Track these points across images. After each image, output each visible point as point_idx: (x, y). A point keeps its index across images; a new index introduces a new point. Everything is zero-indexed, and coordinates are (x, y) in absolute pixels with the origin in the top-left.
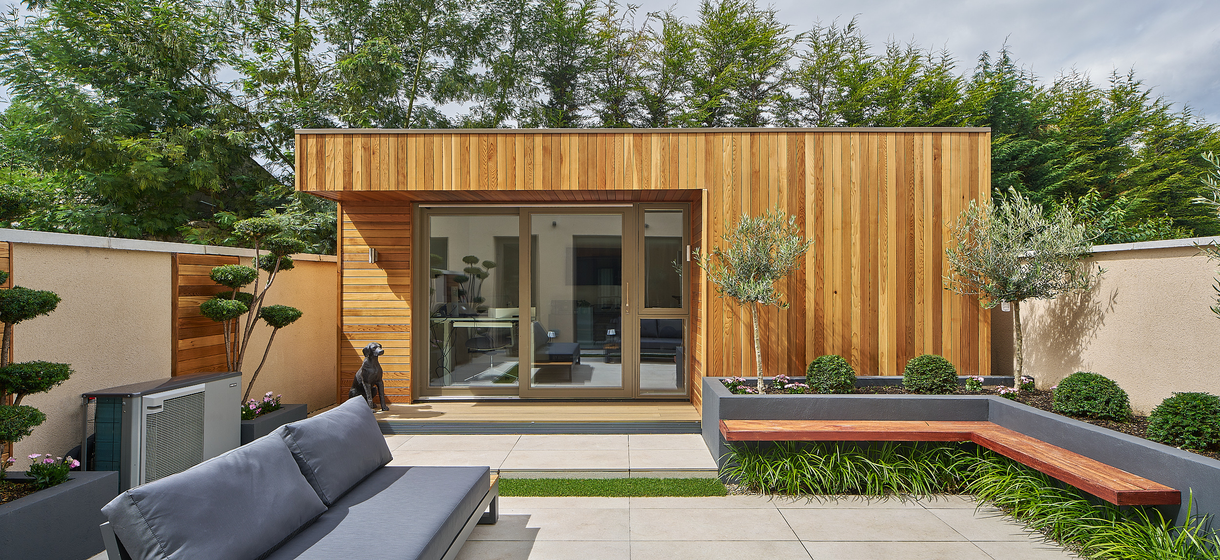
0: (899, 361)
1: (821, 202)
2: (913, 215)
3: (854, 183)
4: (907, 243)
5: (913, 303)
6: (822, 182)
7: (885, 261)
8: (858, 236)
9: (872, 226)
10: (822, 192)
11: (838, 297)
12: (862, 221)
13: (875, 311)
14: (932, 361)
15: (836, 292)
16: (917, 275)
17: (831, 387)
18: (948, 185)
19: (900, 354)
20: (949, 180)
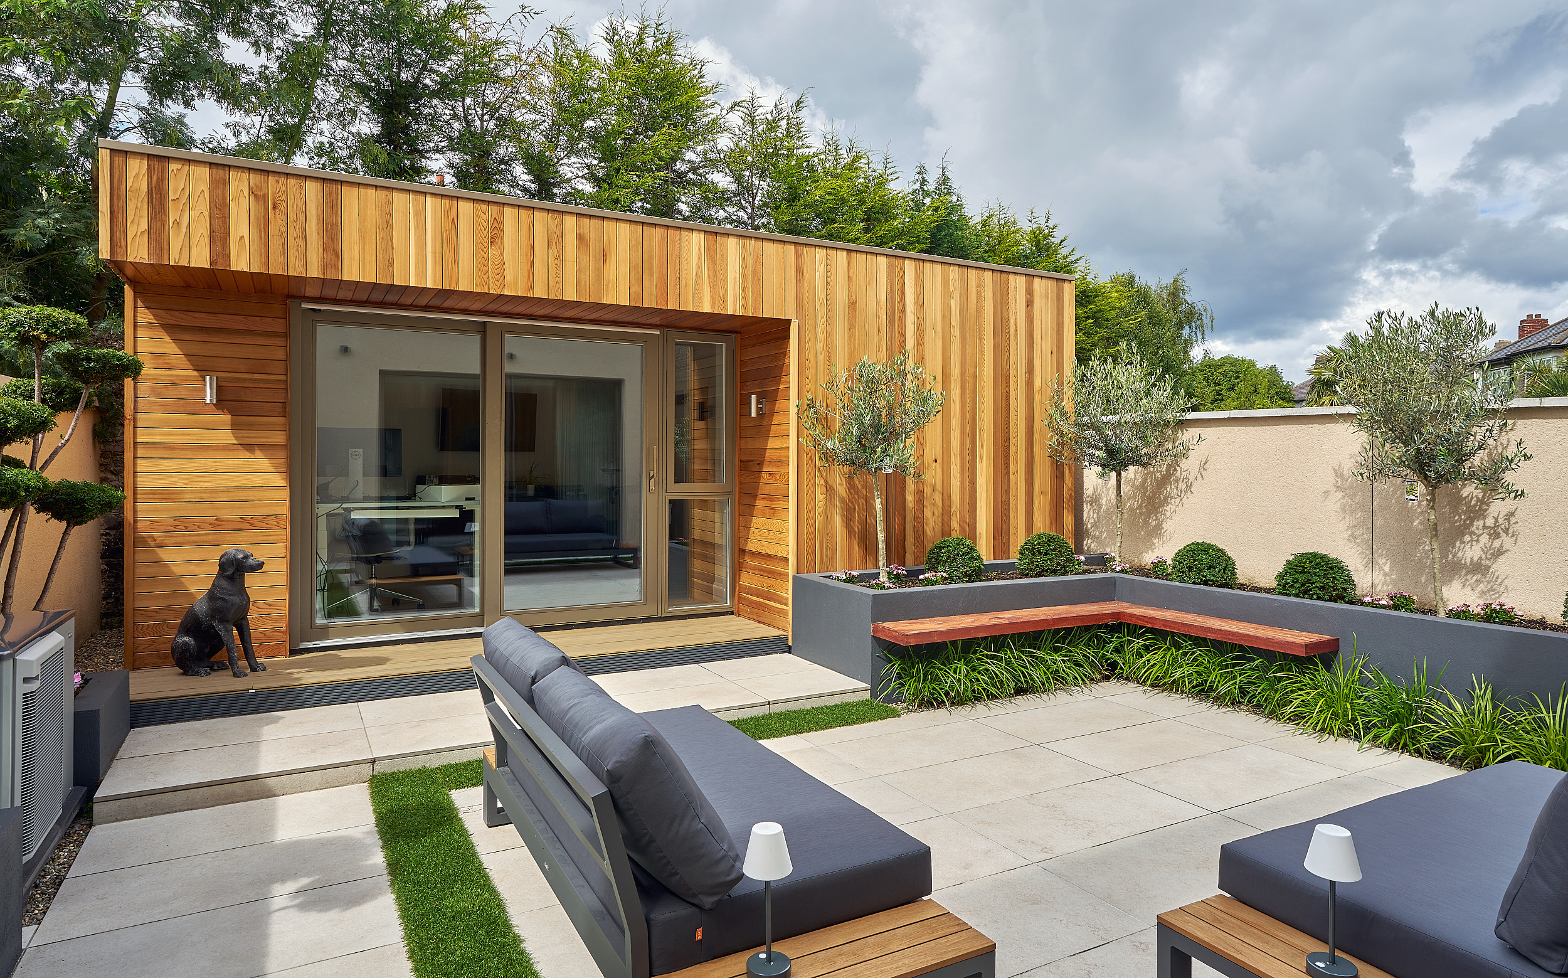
0: (996, 542)
1: (921, 348)
2: (1008, 370)
3: (954, 327)
4: (1003, 403)
5: (1008, 474)
6: (922, 322)
7: (983, 423)
8: (958, 391)
9: (971, 380)
10: (922, 335)
11: (938, 465)
12: (962, 374)
13: (973, 483)
14: (1051, 539)
15: (936, 461)
16: (1012, 441)
17: (966, 574)
18: (1039, 337)
19: (996, 534)
20: (1039, 332)
